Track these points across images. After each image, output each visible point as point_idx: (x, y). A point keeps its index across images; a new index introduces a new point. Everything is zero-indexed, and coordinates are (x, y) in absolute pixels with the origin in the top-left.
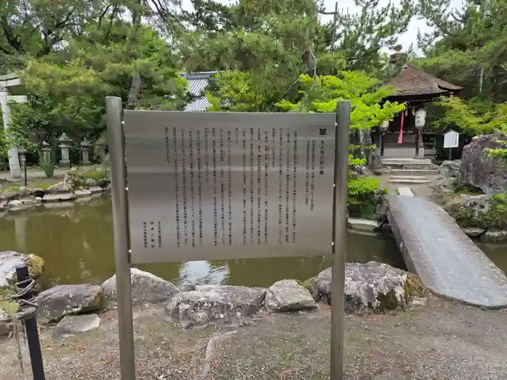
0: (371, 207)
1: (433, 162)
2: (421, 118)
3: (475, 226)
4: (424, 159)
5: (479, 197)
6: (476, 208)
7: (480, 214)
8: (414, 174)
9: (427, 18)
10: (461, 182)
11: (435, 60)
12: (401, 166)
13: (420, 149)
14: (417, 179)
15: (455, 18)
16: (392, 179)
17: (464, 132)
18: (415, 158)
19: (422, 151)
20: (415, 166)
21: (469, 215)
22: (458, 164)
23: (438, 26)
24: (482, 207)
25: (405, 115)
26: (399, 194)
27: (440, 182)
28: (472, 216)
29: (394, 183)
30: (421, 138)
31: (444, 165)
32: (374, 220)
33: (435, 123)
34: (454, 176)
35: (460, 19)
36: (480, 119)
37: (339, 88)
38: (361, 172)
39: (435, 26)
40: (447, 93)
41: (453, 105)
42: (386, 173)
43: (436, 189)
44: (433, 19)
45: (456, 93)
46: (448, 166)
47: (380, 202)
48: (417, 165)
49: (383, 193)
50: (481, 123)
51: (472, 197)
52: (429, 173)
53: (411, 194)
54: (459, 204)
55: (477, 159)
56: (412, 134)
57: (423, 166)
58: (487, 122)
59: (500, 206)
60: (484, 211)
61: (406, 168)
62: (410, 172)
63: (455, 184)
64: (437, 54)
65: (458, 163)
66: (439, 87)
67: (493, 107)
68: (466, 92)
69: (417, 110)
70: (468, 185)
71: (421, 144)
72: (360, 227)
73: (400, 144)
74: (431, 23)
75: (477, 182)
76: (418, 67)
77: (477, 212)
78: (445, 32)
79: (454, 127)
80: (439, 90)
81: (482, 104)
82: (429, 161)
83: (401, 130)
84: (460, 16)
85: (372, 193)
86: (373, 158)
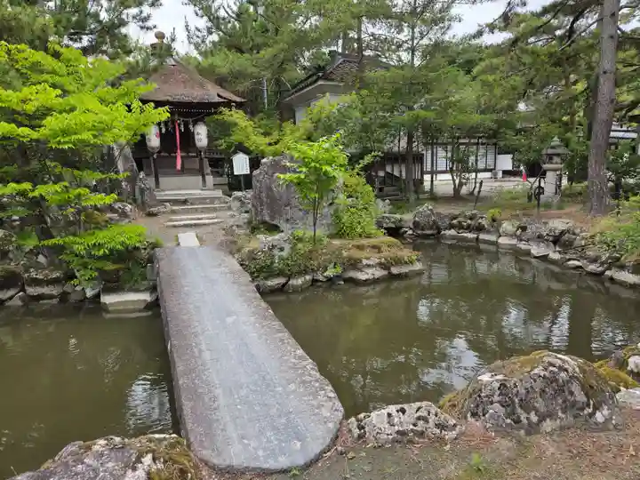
0: (138, 271)
1: (224, 193)
2: (201, 134)
3: (278, 275)
4: (214, 190)
5: (277, 237)
6: (276, 252)
7: (281, 258)
8: (203, 211)
9: (195, 5)
10: (256, 219)
11: (210, 60)
12: (185, 202)
13: (207, 177)
14: (205, 218)
15: (227, 13)
16: (171, 220)
17: (253, 156)
18: (202, 190)
19: (210, 179)
20: (202, 200)
21: (268, 262)
22: (249, 196)
23: (210, 20)
24: (282, 249)
25: (180, 130)
26: (179, 244)
27: (231, 221)
28: (272, 263)
29: (175, 226)
30: (206, 162)
31: (235, 198)
32: (143, 291)
33: (220, 142)
34: (246, 212)
35: (234, 15)
36: (267, 140)
37: (54, 72)
38: (124, 215)
39: (205, 18)
40: (228, 104)
41: (237, 121)
42: (164, 213)
43: (229, 231)
44: (202, 9)
45: (239, 106)
46: (239, 199)
47: (151, 260)
48: (205, 199)
49: (154, 246)
50: (270, 144)
51: (270, 239)
52: (220, 209)
53: (196, 242)
54: (256, 249)
55: (270, 189)
56: (194, 157)
57: (212, 200)
58: (276, 143)
59: (300, 245)
60: (284, 254)
61: (192, 204)
62: (196, 209)
63: (249, 222)
64: (212, 53)
65: (249, 194)
66: (219, 96)
67: (280, 126)
68: (250, 106)
69: (195, 123)
70: (264, 223)
71: (208, 170)
72: (121, 308)
73: (179, 171)
74: (200, 12)
75: (273, 218)
76: (191, 67)
77: (277, 257)
78: (218, 28)
79: (241, 148)
80: (217, 99)
81: (268, 122)
82: (219, 193)
83: (179, 151)
84: (233, 12)
85: (136, 249)
86: (142, 191)
